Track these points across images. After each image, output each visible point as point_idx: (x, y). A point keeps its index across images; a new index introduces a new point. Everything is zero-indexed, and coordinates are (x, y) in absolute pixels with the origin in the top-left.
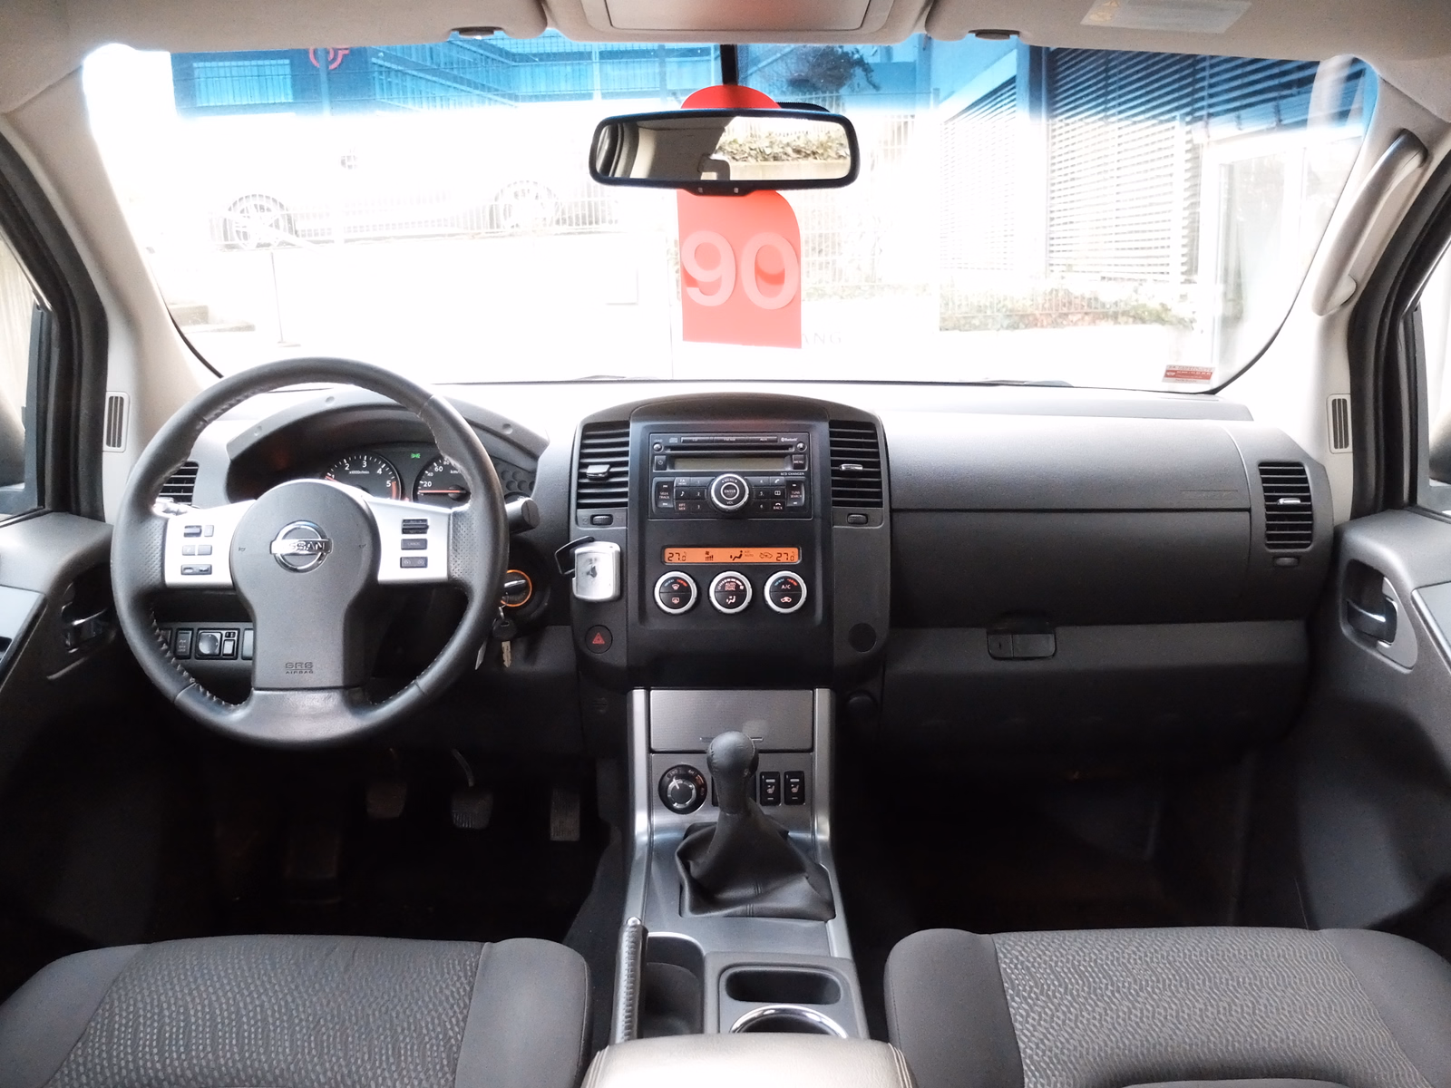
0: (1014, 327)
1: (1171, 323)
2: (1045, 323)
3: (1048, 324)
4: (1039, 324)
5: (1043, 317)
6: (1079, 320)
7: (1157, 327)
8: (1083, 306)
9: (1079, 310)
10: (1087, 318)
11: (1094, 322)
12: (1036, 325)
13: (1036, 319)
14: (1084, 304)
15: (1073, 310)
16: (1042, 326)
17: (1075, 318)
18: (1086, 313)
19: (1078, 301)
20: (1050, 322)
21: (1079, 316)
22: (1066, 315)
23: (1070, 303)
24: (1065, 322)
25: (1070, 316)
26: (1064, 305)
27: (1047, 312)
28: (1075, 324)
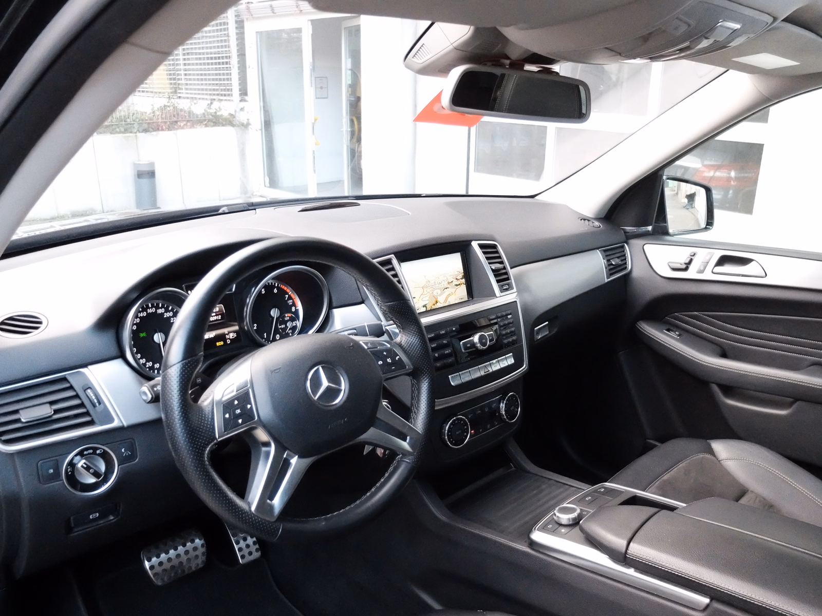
0: (146, 131)
1: (238, 126)
2: (164, 127)
3: (166, 128)
4: (160, 128)
5: (163, 124)
6: (184, 125)
7: (229, 129)
8: (186, 116)
9: (184, 119)
10: (189, 124)
11: (193, 126)
12: (158, 129)
13: (158, 125)
14: (186, 115)
15: (180, 119)
16: (163, 130)
17: (182, 124)
18: (188, 121)
19: (183, 113)
20: (167, 127)
21: (185, 123)
22: (176, 122)
23: (178, 114)
24: (176, 127)
25: (179, 123)
26: (174, 116)
27: (165, 120)
28: (182, 128)
